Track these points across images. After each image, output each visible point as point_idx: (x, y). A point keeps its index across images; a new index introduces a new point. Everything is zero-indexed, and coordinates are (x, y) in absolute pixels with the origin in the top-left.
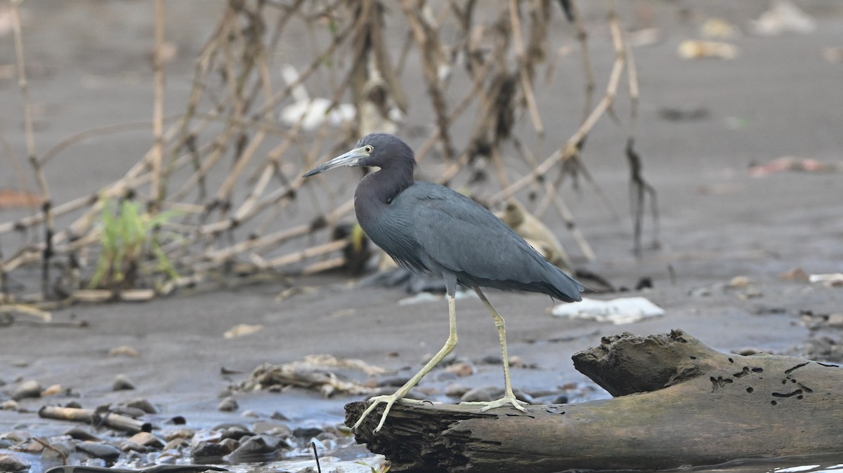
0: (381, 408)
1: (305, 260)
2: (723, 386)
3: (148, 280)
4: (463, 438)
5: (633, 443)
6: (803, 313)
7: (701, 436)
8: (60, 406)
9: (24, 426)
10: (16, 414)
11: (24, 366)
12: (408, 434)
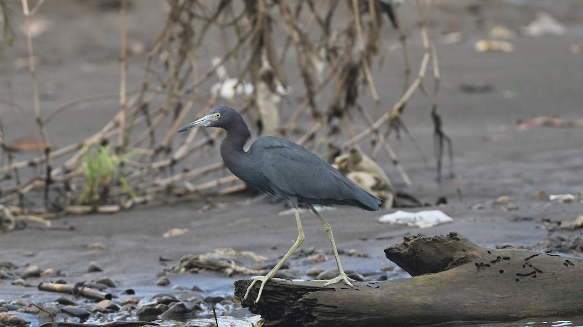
0: (258, 284)
1: (220, 185)
2: (484, 269)
3: (116, 199)
4: (312, 303)
5: (424, 307)
6: (544, 220)
7: (469, 302)
8: (52, 282)
9: (28, 296)
10: (23, 288)
11: (32, 256)
12: (276, 301)
